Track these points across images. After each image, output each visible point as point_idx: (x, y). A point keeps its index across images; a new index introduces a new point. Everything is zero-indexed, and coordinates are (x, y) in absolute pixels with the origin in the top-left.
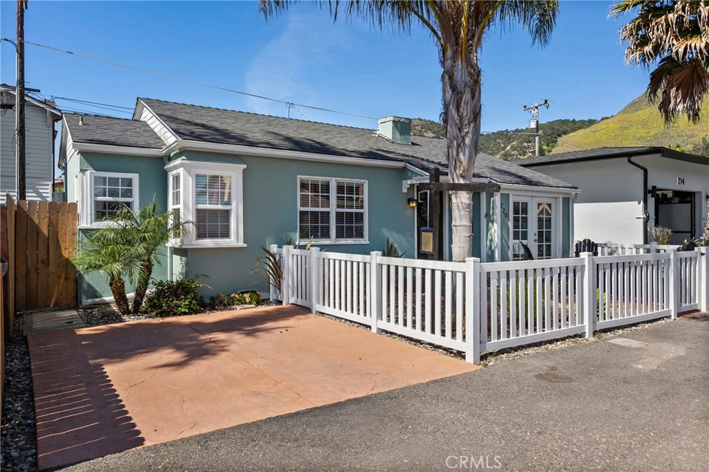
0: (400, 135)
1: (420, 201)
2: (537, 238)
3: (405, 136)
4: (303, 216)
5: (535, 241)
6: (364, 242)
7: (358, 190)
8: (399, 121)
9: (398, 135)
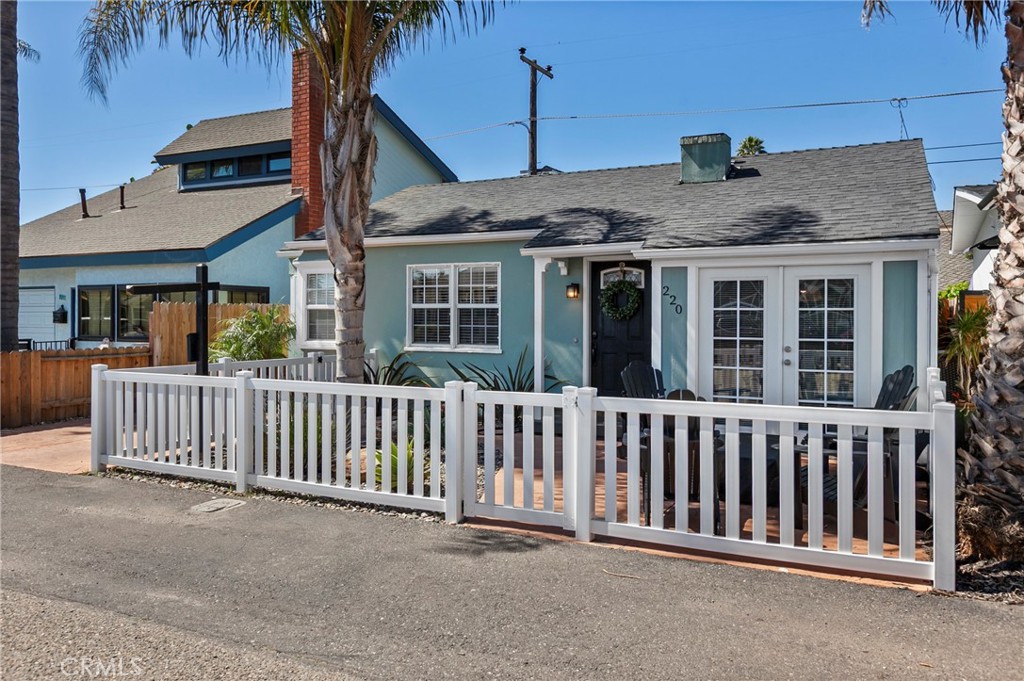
0: (701, 167)
1: (602, 287)
2: (794, 356)
3: (712, 167)
4: (418, 315)
5: (787, 363)
6: (496, 350)
7: (491, 276)
8: (696, 143)
9: (695, 168)
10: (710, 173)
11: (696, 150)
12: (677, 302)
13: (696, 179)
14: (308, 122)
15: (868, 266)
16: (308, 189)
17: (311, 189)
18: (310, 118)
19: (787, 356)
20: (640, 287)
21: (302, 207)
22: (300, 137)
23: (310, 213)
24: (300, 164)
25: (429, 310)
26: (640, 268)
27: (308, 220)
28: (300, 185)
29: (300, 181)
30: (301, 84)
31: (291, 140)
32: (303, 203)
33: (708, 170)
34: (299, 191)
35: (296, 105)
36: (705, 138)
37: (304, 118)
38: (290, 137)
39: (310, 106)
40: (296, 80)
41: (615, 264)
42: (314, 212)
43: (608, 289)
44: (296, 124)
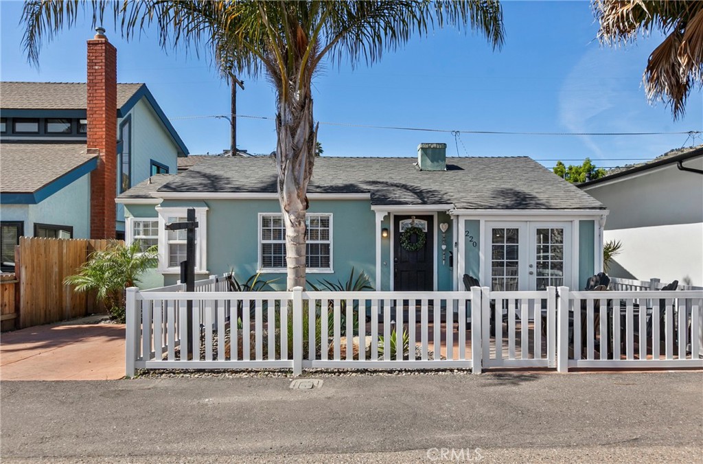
0: (432, 161)
1: (401, 231)
2: (534, 270)
3: (438, 162)
4: (265, 248)
5: (531, 273)
6: (330, 270)
7: (325, 222)
8: (430, 147)
9: (429, 162)
10: (437, 166)
11: (430, 152)
12: (474, 240)
13: (430, 169)
14: (104, 98)
15: (570, 223)
16: (104, 150)
17: (106, 151)
18: (106, 96)
19: (531, 270)
20: (424, 231)
21: (98, 164)
22: (95, 109)
23: (106, 169)
24: (95, 130)
25: (275, 245)
26: (424, 220)
27: (104, 175)
28: (95, 146)
29: (95, 144)
30: (97, 67)
31: (86, 109)
32: (98, 161)
33: (436, 164)
34: (94, 152)
35: (91, 84)
36: (435, 145)
37: (99, 95)
38: (85, 106)
39: (106, 86)
40: (91, 64)
41: (409, 217)
42: (108, 169)
43: (406, 232)
44: (91, 98)
